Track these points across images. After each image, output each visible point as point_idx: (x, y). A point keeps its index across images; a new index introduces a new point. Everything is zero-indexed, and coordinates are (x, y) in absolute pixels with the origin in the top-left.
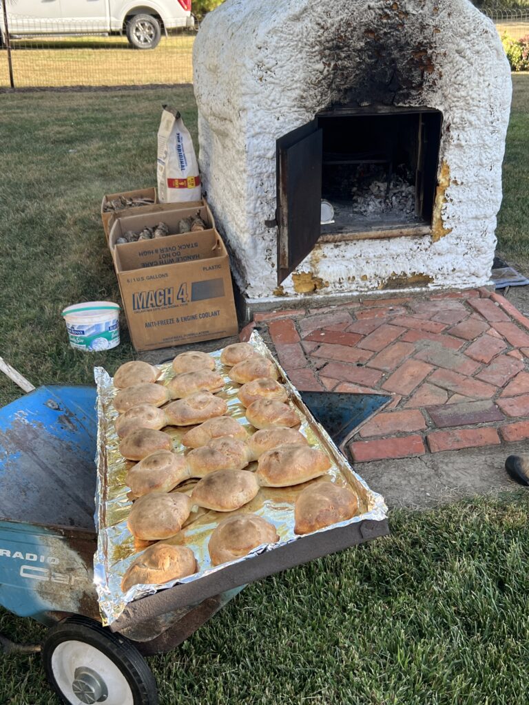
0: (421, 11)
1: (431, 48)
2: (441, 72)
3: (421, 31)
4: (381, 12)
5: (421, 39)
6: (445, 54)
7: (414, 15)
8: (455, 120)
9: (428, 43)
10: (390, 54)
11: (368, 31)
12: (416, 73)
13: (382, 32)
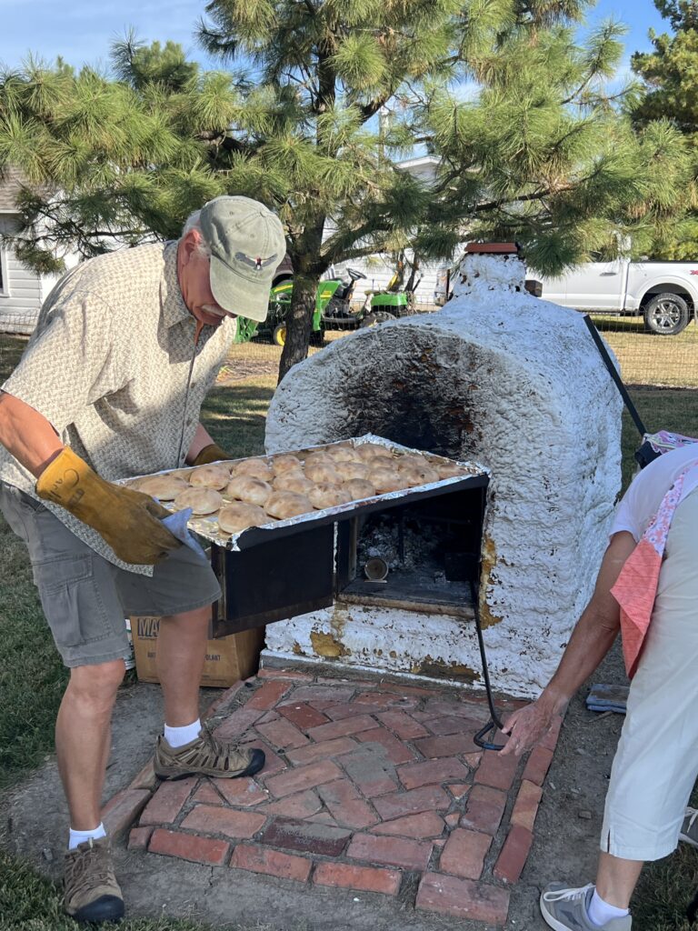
0: (454, 365)
1: (468, 406)
2: (480, 433)
3: (456, 386)
4: (408, 363)
5: (455, 394)
6: (484, 414)
7: (446, 368)
8: (500, 489)
9: (463, 400)
10: (423, 408)
11: (396, 381)
12: (452, 431)
13: (411, 384)
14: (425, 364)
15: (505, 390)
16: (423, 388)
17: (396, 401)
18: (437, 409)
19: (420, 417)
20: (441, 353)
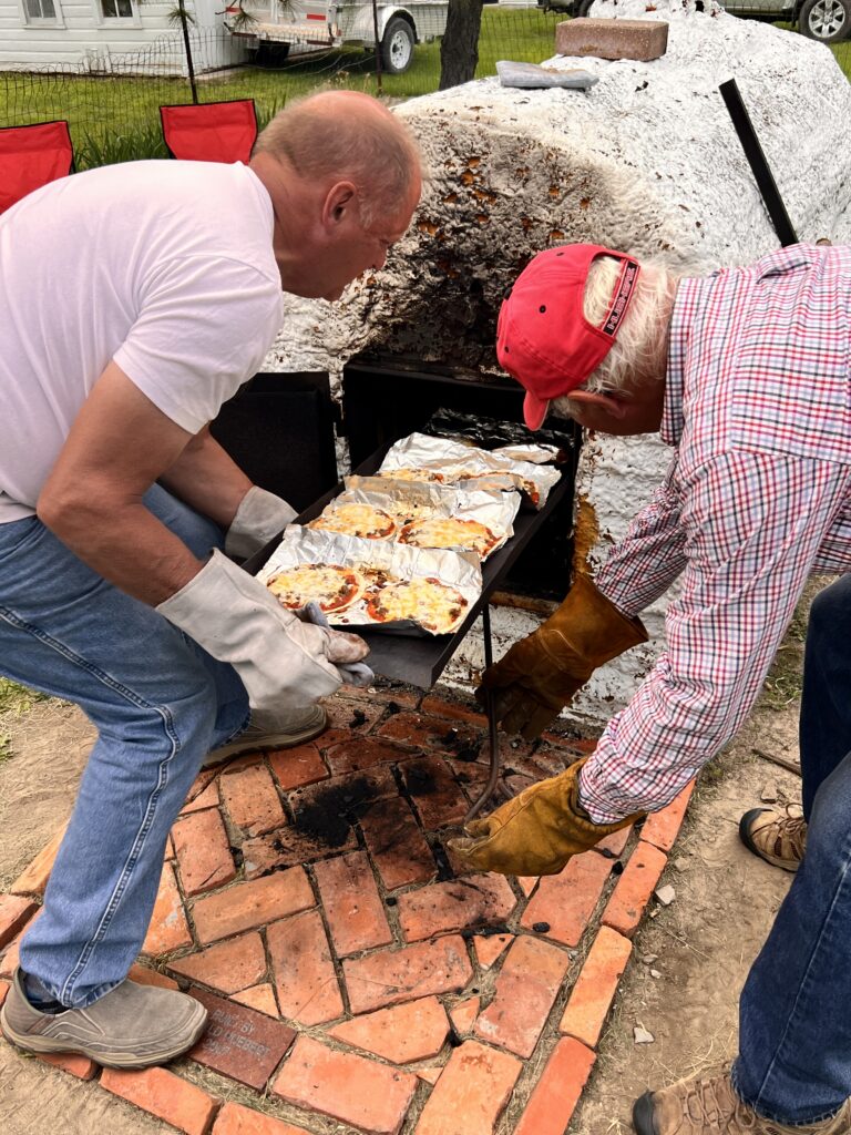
0: (522, 191)
4: (442, 188)
7: (507, 197)
11: (424, 222)
14: (469, 189)
15: (614, 240)
16: (469, 234)
17: (426, 257)
18: (495, 274)
19: (468, 288)
20: (498, 167)
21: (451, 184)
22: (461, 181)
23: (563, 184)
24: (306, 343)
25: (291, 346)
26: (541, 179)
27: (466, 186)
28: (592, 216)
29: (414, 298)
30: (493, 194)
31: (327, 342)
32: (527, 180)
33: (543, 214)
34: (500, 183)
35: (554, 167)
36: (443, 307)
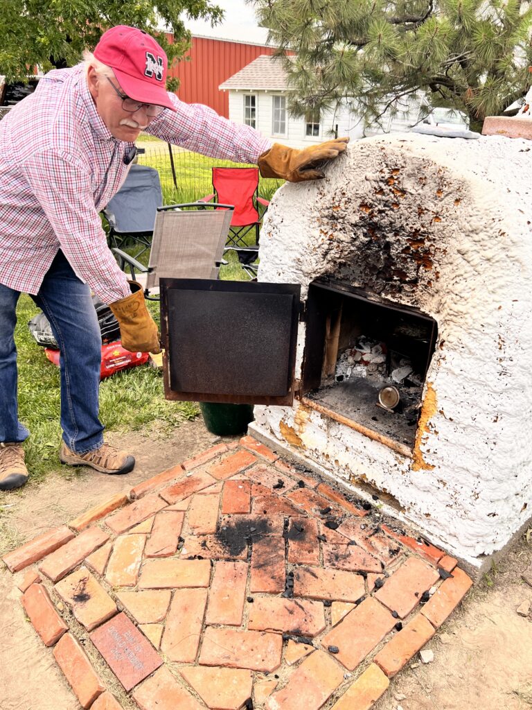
0: (420, 191)
2: (438, 272)
4: (376, 186)
5: (418, 226)
6: (445, 251)
7: (411, 194)
8: (450, 339)
9: (425, 232)
10: (384, 237)
11: (363, 205)
12: (411, 266)
14: (391, 188)
15: (471, 226)
16: (387, 215)
17: (362, 226)
18: (398, 240)
19: (382, 246)
20: (409, 176)
21: (381, 184)
22: (387, 182)
23: (445, 189)
24: (293, 267)
25: (285, 268)
26: (433, 185)
27: (389, 185)
28: (461, 210)
29: (353, 248)
30: (403, 192)
31: (303, 268)
32: (424, 185)
33: (430, 206)
34: (408, 185)
35: (441, 178)
36: (367, 256)
